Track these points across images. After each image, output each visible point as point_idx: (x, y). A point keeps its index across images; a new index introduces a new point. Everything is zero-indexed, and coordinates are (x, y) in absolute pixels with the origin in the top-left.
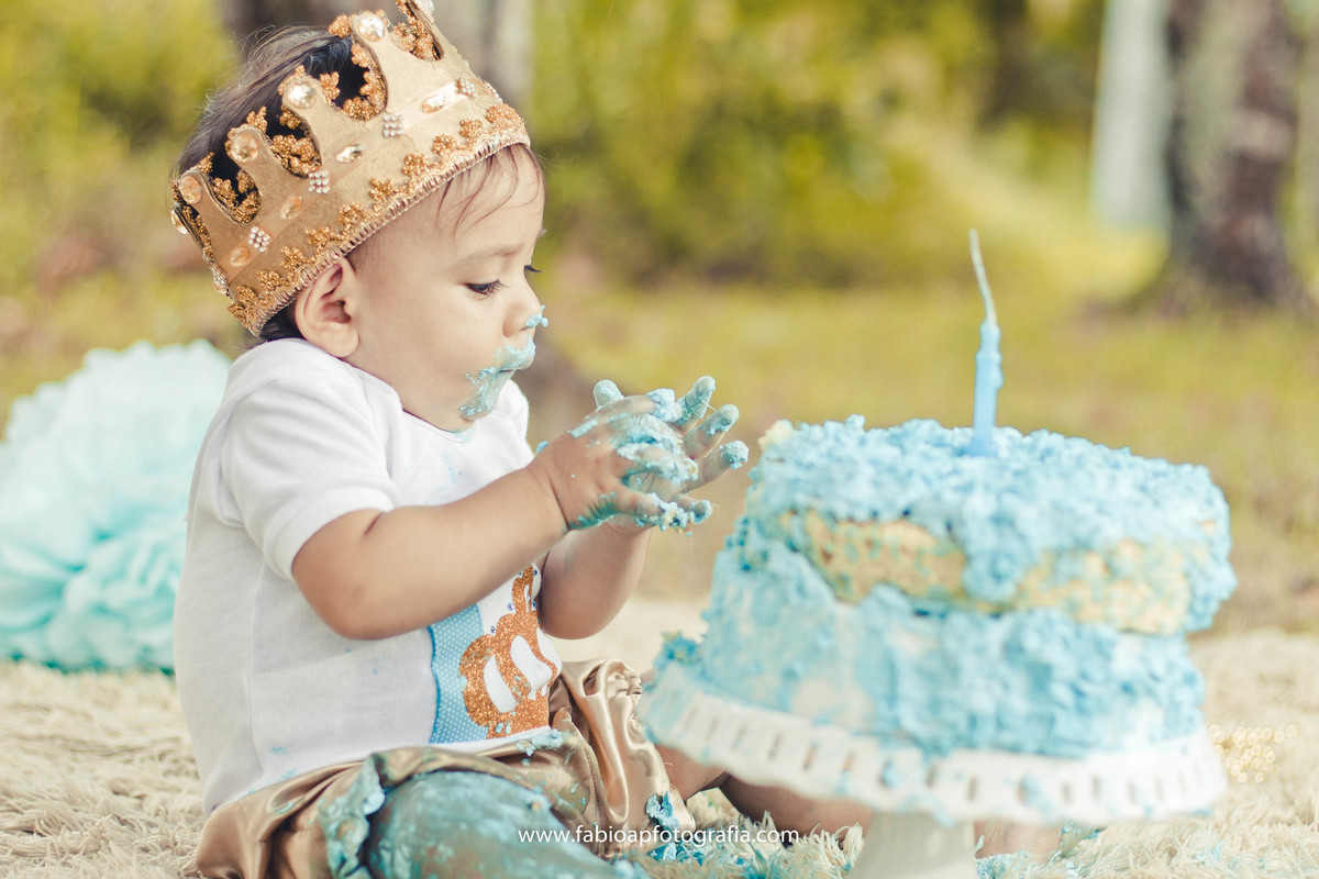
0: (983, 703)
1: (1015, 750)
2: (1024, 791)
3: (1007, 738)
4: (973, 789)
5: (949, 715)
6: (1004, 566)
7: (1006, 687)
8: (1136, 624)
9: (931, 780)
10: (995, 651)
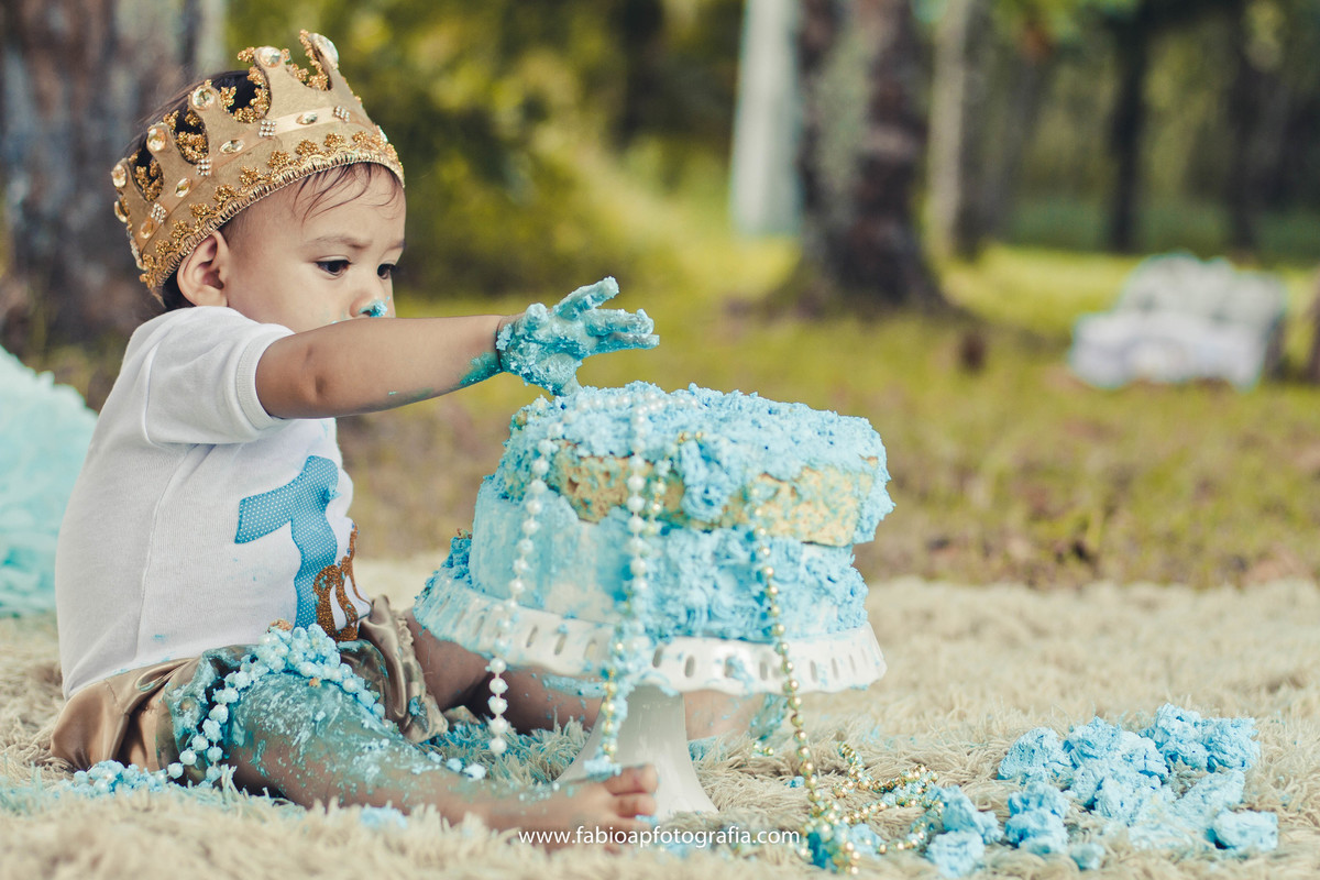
0: (698, 598)
1: (723, 637)
2: (730, 667)
3: (716, 626)
4: (689, 668)
5: (671, 608)
6: (714, 494)
7: (715, 587)
8: (815, 537)
9: (656, 661)
10: (707, 558)
